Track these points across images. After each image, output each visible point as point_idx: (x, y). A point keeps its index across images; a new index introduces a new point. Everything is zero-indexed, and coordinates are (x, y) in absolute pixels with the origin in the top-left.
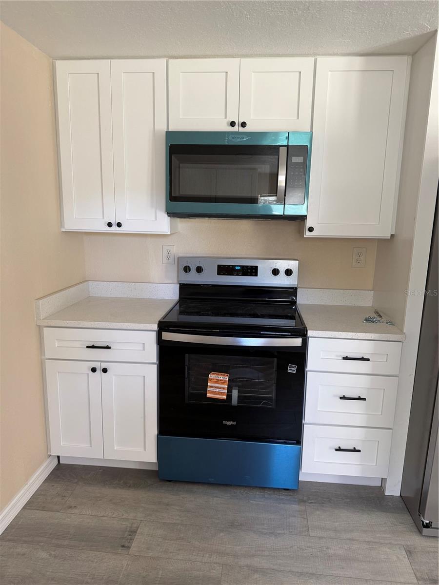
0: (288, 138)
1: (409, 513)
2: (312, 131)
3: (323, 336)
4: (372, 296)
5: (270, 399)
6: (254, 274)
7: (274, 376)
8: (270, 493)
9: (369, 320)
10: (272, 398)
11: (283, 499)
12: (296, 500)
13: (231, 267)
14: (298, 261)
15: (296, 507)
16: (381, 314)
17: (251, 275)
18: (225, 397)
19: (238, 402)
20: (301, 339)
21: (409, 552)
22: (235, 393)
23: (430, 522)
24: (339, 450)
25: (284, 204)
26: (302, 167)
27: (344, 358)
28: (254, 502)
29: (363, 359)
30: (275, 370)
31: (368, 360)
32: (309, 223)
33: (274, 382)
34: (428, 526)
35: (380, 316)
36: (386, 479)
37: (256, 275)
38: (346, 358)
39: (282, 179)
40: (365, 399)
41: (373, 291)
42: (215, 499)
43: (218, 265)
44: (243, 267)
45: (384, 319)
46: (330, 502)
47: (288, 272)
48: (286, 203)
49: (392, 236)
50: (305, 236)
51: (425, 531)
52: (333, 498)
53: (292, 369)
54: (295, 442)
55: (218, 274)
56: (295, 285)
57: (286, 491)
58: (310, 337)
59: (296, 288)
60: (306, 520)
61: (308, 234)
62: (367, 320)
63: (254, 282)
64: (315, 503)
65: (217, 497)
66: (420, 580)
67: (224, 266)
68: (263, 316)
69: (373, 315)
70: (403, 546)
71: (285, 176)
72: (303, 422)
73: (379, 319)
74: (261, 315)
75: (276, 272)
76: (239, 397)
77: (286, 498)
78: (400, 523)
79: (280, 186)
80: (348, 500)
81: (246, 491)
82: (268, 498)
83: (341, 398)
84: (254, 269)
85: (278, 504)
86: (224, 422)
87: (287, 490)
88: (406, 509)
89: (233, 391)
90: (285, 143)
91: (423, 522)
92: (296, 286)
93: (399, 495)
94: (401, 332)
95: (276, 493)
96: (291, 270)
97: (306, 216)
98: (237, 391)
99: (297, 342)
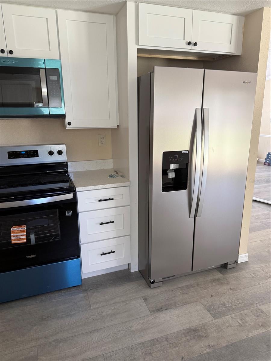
0: (44, 63)
1: (143, 279)
2: (60, 59)
3: (86, 190)
4: (112, 162)
5: (57, 235)
6: (36, 156)
7: (58, 220)
8: (65, 292)
9: (111, 176)
10: (58, 234)
11: (73, 293)
12: (82, 291)
13: (18, 152)
14: (65, 145)
15: (81, 295)
16: (118, 172)
17: (34, 157)
18: (25, 241)
19: (36, 242)
20: (72, 194)
21: (145, 300)
22: (33, 237)
23: (154, 280)
24: (103, 254)
25: (49, 108)
26: (57, 83)
27: (99, 201)
28: (55, 301)
29: (110, 199)
30: (58, 216)
31: (113, 199)
32: (68, 120)
33: (58, 224)
34: (153, 282)
35: (117, 173)
36: (130, 263)
37: (38, 156)
38: (101, 201)
39: (44, 90)
40: (113, 222)
41: (112, 160)
42: (28, 307)
43: (8, 152)
44: (27, 152)
45: (120, 174)
46: (102, 286)
47: (60, 153)
48: (50, 107)
49: (118, 126)
50: (66, 128)
51: (152, 285)
52: (103, 283)
53: (69, 214)
54: (76, 257)
55: (9, 159)
56: (65, 160)
57: (74, 288)
58: (78, 192)
59: (67, 163)
60: (88, 301)
61: (68, 127)
62: (110, 176)
63: (37, 161)
64: (93, 289)
65: (29, 305)
66: (152, 312)
67: (13, 152)
68: (45, 183)
69: (113, 173)
70: (142, 297)
71: (46, 89)
72: (80, 243)
73: (116, 175)
74: (44, 182)
75: (51, 153)
76: (35, 238)
77: (75, 292)
78: (140, 285)
79: (44, 96)
80: (112, 281)
81: (49, 295)
82: (64, 295)
83: (100, 224)
84: (35, 152)
85: (70, 297)
86: (27, 257)
87: (76, 286)
88: (142, 277)
89: (31, 235)
90: (43, 67)
91: (150, 281)
92: (67, 161)
93: (138, 270)
94: (128, 181)
95: (68, 290)
96: (61, 151)
97: (65, 115)
98: (34, 235)
99: (70, 196)
